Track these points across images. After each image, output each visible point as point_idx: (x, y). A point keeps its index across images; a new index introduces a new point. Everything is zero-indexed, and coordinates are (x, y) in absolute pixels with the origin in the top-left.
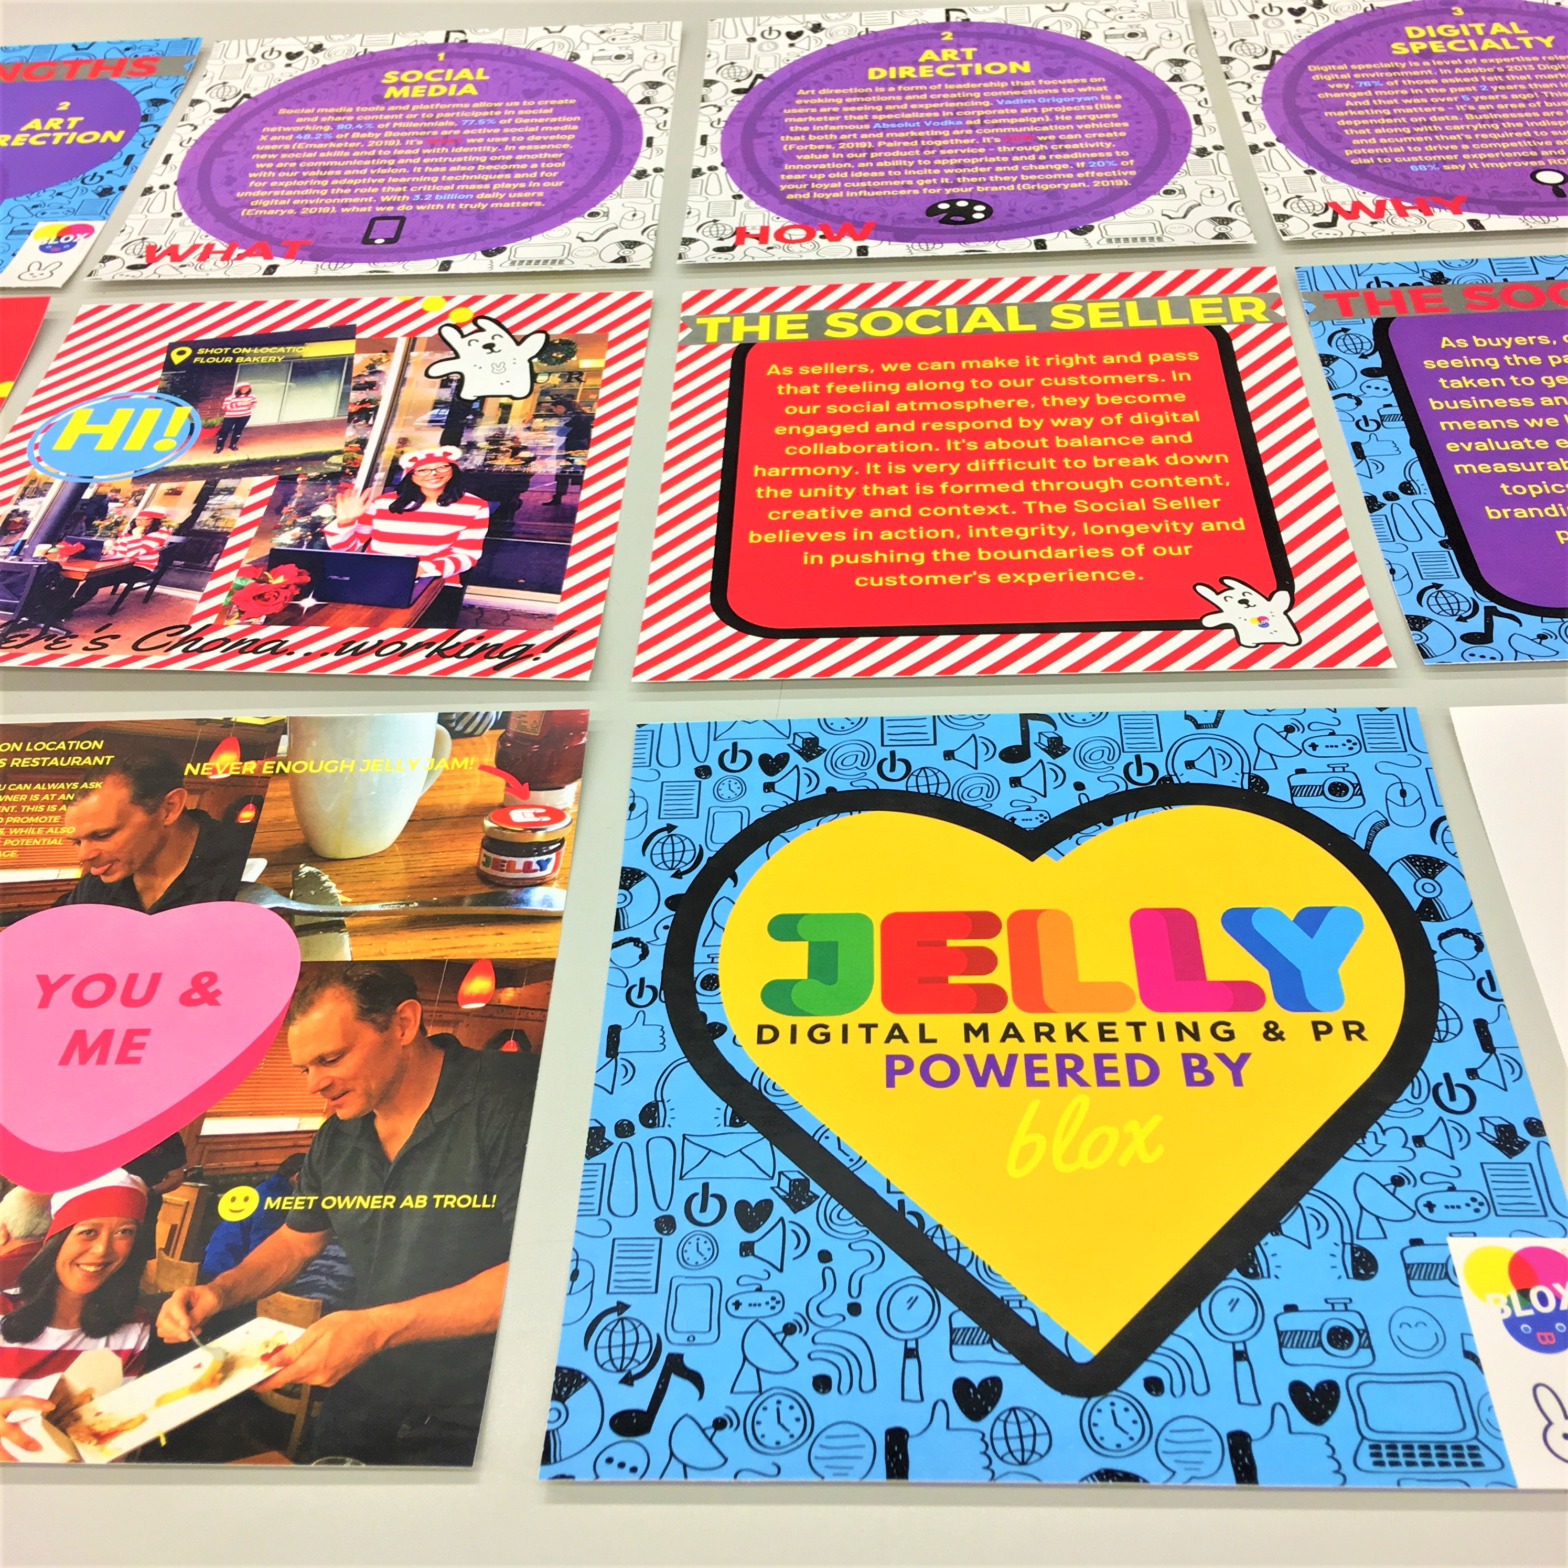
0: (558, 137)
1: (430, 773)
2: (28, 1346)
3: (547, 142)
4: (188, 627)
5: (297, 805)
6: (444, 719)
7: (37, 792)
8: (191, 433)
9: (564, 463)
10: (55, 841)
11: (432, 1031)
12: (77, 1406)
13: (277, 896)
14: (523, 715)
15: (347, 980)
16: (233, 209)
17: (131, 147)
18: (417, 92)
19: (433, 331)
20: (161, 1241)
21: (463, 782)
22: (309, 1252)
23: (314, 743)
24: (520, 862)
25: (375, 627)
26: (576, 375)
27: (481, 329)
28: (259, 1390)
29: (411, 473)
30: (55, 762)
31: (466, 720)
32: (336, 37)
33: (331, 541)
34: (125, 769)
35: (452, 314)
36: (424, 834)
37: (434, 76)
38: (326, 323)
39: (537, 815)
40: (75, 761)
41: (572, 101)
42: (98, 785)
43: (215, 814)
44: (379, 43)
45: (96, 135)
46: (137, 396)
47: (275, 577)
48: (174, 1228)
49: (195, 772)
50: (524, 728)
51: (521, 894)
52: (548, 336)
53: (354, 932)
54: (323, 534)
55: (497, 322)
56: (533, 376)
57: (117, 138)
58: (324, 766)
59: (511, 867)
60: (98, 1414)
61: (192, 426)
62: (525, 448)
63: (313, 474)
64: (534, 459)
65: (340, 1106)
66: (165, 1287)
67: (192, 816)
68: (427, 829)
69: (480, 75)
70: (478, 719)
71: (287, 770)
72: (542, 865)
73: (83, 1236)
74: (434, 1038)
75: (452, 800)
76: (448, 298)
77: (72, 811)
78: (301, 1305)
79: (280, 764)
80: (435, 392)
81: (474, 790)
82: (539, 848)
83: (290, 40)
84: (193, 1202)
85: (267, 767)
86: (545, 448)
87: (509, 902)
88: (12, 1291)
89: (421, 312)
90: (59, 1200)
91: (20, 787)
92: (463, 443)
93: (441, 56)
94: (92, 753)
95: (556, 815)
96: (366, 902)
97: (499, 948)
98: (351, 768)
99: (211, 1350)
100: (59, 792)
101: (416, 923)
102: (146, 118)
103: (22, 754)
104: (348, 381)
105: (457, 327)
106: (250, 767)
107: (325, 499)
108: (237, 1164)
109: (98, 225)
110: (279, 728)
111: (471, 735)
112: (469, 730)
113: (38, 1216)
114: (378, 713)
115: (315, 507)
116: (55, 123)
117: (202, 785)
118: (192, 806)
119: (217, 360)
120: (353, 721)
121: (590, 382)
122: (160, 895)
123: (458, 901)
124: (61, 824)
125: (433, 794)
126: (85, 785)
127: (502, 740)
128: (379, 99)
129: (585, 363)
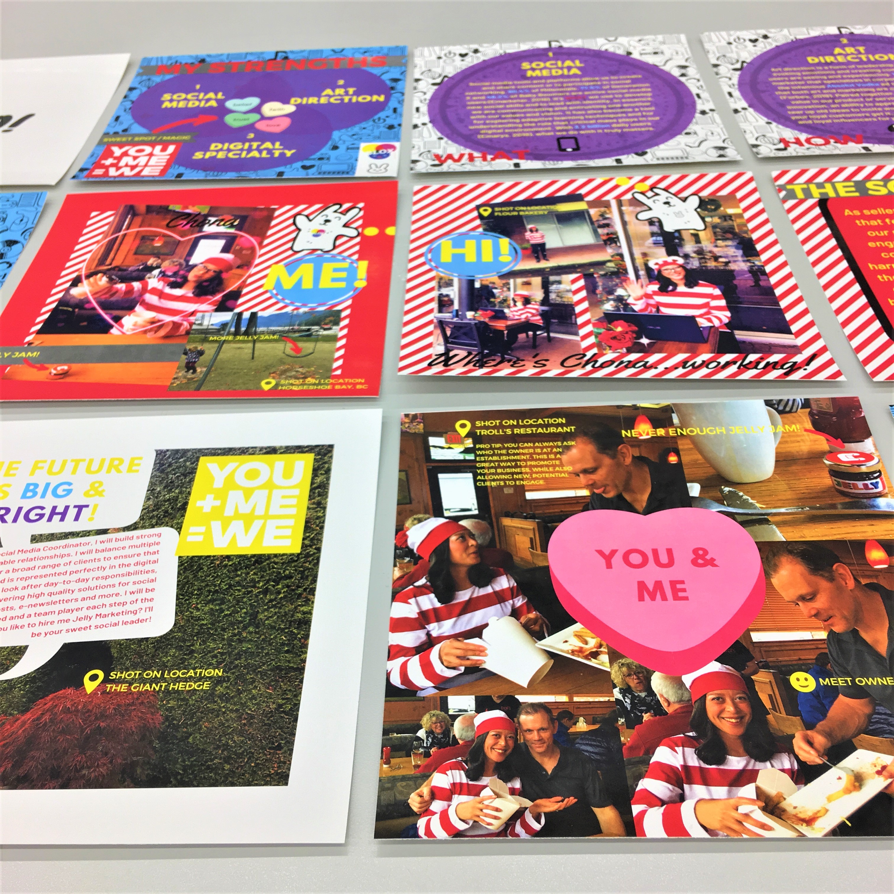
0: (642, 94)
1: (775, 434)
2: (722, 767)
3: (637, 97)
4: (585, 355)
5: (701, 452)
6: (768, 403)
7: (537, 447)
8: (516, 252)
9: (749, 264)
10: (563, 475)
11: (864, 582)
12: (778, 803)
13: (716, 504)
14: (817, 400)
15: (790, 552)
16: (472, 135)
17: (393, 104)
18: (545, 73)
19: (629, 196)
20: (768, 705)
21: (799, 439)
22: (867, 710)
23: (694, 418)
24: (860, 484)
25: (695, 355)
26: (726, 217)
27: (657, 194)
28: (887, 792)
29: (659, 271)
30: (540, 430)
31: (783, 404)
32: (485, 45)
33: (636, 308)
34: (585, 434)
35: (636, 186)
36: (789, 468)
37: (552, 64)
38: (564, 193)
39: (856, 457)
40: (552, 430)
41: (640, 76)
42: (573, 443)
43: (653, 458)
44: (512, 48)
45: (368, 98)
46: (472, 233)
47: (616, 327)
48: (770, 696)
49: (629, 435)
50: (821, 408)
51: (871, 502)
52: (700, 198)
53: (778, 524)
54: (628, 304)
55: (666, 190)
56: (703, 219)
57: (382, 98)
58: (706, 431)
59: (856, 487)
60: (795, 808)
61: (515, 249)
62: (721, 257)
63: (602, 273)
64: (729, 262)
65: (832, 625)
66: (789, 732)
67: (639, 460)
68: (790, 465)
69: (577, 63)
70: (790, 403)
71: (685, 433)
72: (876, 485)
73: (715, 701)
74: (866, 585)
75: (797, 449)
76: (630, 178)
77: (565, 458)
78: (881, 742)
79: (679, 430)
80: (647, 229)
81: (808, 443)
82: (867, 476)
83: (458, 47)
84: (773, 681)
85: (671, 432)
86: (733, 256)
87: (866, 507)
88: (691, 734)
89: (616, 187)
90: (688, 679)
91: (526, 445)
92: (681, 255)
93: (551, 54)
94: (562, 425)
95: (869, 457)
96: (775, 507)
97: (876, 533)
98: (724, 430)
99: (839, 768)
100: (552, 447)
101: (813, 519)
102: (392, 88)
103: (518, 426)
104: (592, 223)
105: (643, 193)
106: (661, 432)
107: (617, 285)
108: (786, 658)
109: (397, 144)
110: (668, 410)
111: (790, 412)
112: (788, 409)
113: (679, 689)
114: (726, 401)
115: (615, 290)
116: (340, 91)
117: (636, 442)
118: (637, 454)
119: (508, 214)
120: (712, 405)
121: (739, 221)
122: (644, 504)
123: (833, 506)
124: (562, 465)
125: (782, 446)
126: (565, 443)
127: (811, 414)
128: (524, 77)
129: (730, 211)
